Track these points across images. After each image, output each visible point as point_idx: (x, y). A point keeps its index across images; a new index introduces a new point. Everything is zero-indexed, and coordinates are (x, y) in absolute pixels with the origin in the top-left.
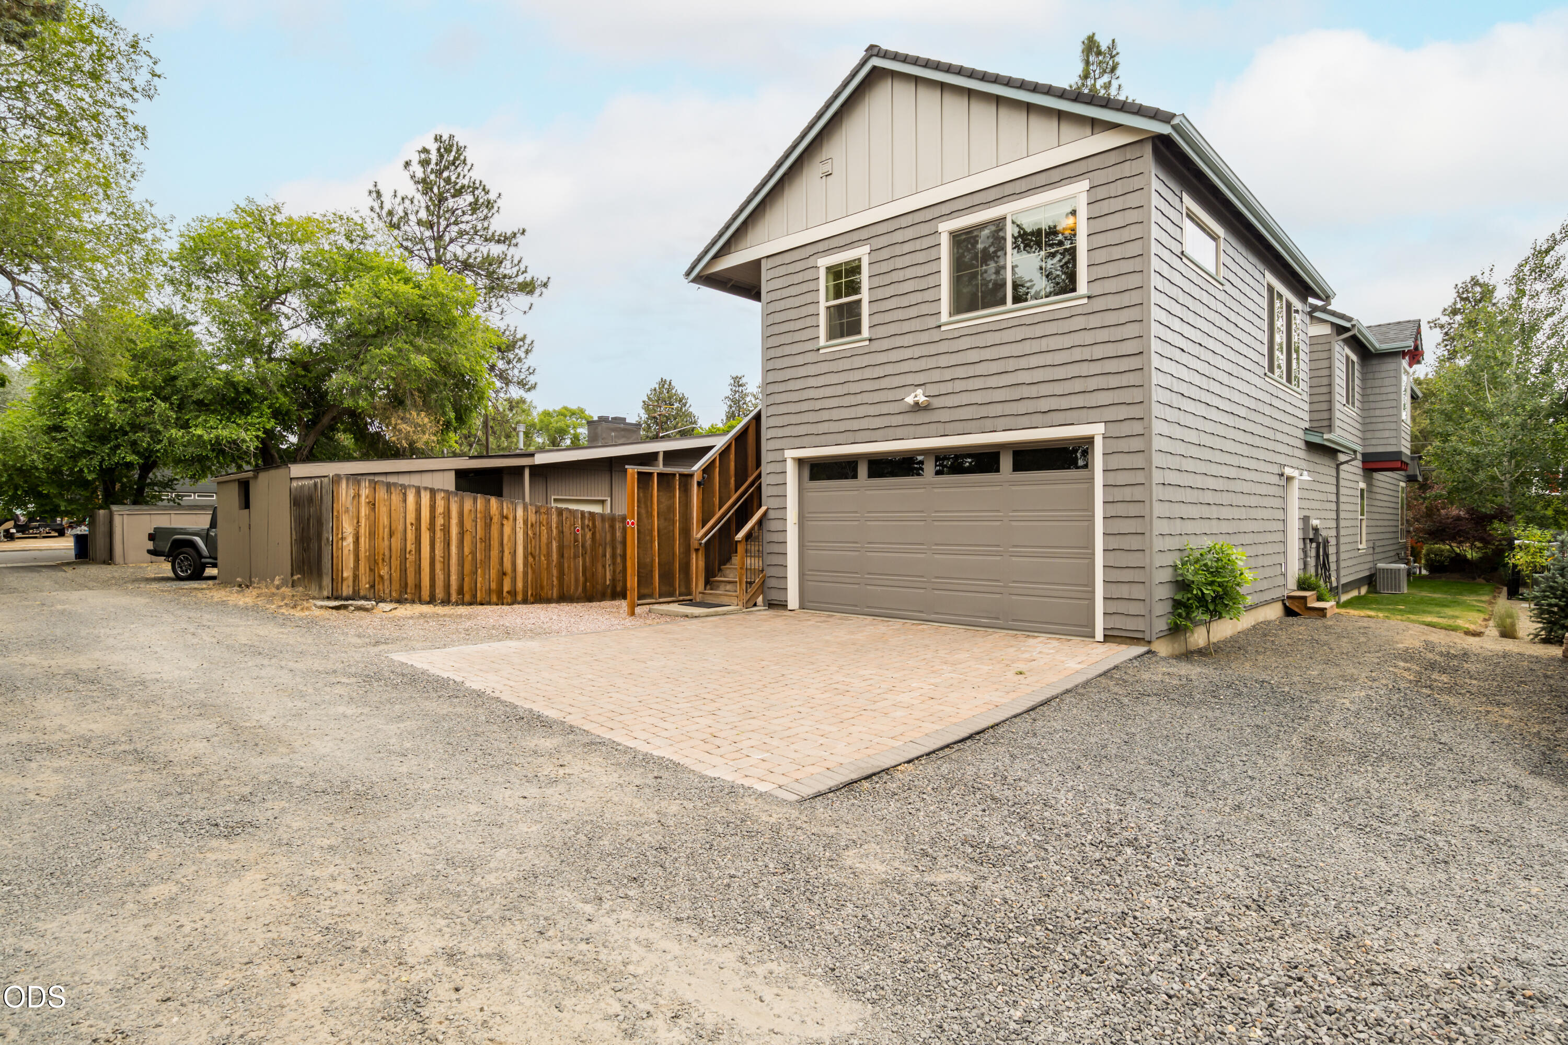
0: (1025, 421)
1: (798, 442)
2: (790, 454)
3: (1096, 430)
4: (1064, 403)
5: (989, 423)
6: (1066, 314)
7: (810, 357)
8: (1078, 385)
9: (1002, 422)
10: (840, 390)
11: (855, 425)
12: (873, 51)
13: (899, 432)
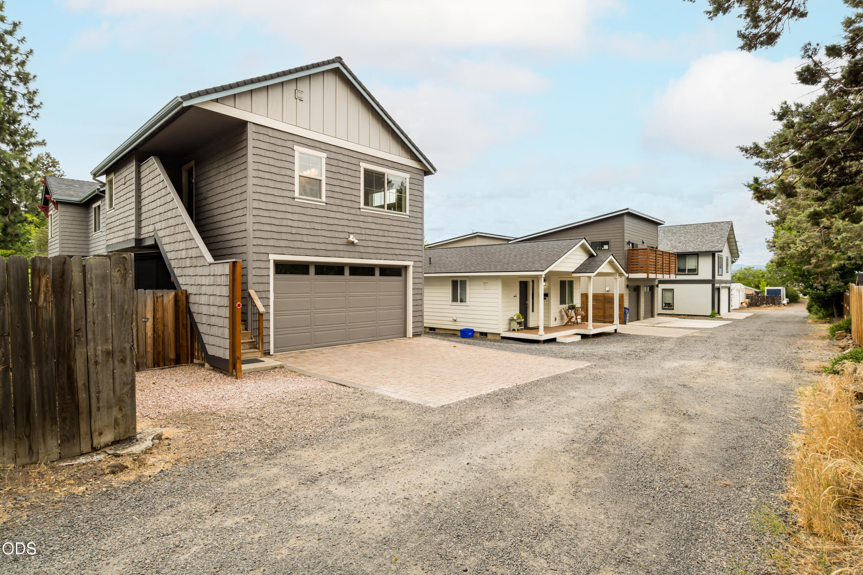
0: (390, 257)
1: (279, 250)
2: (273, 257)
3: (411, 263)
4: (402, 252)
5: (379, 256)
6: (402, 220)
7: (287, 201)
8: (406, 247)
9: (383, 256)
10: (308, 225)
11: (317, 246)
12: (339, 60)
13: (342, 254)
